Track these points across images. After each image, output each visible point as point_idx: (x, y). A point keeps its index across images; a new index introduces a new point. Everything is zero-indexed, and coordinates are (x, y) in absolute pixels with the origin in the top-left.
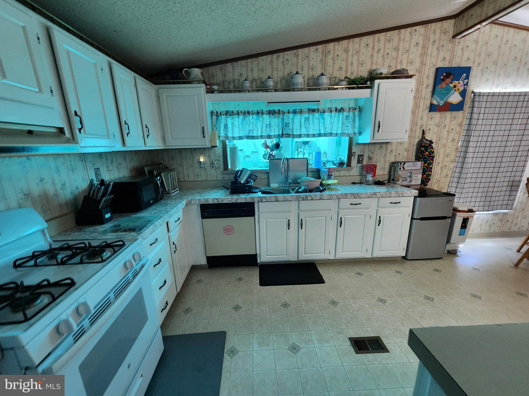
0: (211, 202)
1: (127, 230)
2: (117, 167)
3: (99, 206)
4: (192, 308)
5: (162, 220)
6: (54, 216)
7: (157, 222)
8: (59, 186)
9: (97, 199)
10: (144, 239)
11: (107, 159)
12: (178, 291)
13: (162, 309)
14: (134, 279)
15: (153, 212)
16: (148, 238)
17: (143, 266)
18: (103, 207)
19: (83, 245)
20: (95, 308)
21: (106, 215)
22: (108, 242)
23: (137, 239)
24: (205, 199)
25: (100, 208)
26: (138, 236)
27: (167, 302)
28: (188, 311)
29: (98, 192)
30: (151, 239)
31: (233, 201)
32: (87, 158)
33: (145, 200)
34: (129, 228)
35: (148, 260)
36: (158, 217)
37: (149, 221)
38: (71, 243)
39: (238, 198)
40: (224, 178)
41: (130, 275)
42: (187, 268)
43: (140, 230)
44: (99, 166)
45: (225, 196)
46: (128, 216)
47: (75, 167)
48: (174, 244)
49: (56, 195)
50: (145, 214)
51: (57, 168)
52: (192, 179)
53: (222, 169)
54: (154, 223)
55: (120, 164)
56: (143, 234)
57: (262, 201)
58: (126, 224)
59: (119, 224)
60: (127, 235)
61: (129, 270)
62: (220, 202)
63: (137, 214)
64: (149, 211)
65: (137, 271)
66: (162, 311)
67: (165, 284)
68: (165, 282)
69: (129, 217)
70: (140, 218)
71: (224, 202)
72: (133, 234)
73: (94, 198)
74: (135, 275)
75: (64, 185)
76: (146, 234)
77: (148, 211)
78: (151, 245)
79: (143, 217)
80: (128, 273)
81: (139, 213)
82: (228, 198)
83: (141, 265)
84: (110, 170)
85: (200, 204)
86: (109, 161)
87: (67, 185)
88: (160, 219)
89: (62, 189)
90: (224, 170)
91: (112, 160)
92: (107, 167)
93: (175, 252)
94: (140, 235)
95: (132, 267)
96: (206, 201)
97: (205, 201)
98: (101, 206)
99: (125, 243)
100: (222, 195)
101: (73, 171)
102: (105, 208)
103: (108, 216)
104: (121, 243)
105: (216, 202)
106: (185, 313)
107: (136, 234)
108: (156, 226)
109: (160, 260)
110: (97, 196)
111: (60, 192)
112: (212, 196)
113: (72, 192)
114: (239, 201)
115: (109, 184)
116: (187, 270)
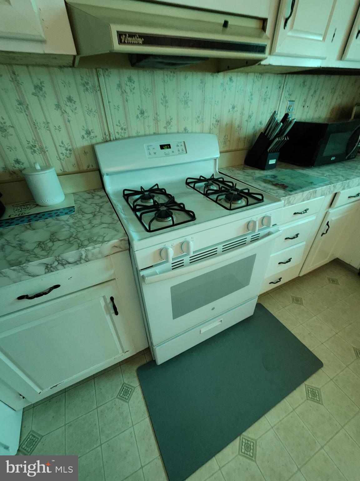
1: (278, 184)
2: (317, 102)
3: (268, 148)
4: (304, 301)
5: (330, 189)
6: (231, 149)
7: (320, 188)
8: (246, 117)
9: (270, 140)
10: (289, 203)
11: (310, 89)
12: (301, 275)
13: (272, 282)
14: (251, 243)
15: (327, 174)
16: (296, 205)
17: (269, 234)
18: (272, 151)
19: (231, 184)
20: (194, 252)
21: (270, 161)
22: (251, 191)
23: (279, 200)
25: (268, 150)
26: (283, 196)
27: (281, 278)
28: (297, 301)
29: (274, 129)
30: (299, 206)
32: (286, 85)
33: (325, 154)
34: (282, 183)
35: (279, 230)
36: (326, 183)
37: (312, 183)
38: (226, 179)
41: (249, 238)
42: (328, 258)
43: (291, 191)
44: (296, 98)
46: (292, 169)
47: (269, 96)
48: (327, 224)
49: (240, 127)
50: (313, 173)
51: (252, 95)
54: (315, 188)
55: (323, 98)
56: (290, 197)
58: (283, 177)
59: (276, 175)
60: (274, 190)
61: (250, 232)
63: (305, 170)
64: (321, 171)
65: (259, 236)
66: (270, 283)
67: (287, 262)
68: (290, 260)
69: (294, 170)
70: (303, 175)
72: (281, 192)
73: (268, 137)
74: (255, 239)
75: (250, 117)
76: (295, 198)
77: (320, 169)
78: (295, 214)
79: (308, 176)
80: (247, 234)
81: (307, 170)
83: (268, 232)
84: (306, 107)
86: (312, 92)
87: (253, 117)
88: (327, 185)
89: (247, 121)
91: (315, 92)
92: (305, 101)
93: (323, 234)
94: (286, 197)
95: (254, 230)
98: (270, 148)
99: (264, 199)
101: (265, 100)
102: (274, 152)
103: (272, 162)
104: (260, 197)
106: (293, 299)
107: (284, 193)
108: (316, 192)
109: (297, 235)
110: (271, 135)
111: (245, 123)
113: (254, 127)
115: (291, 122)
116: (326, 260)
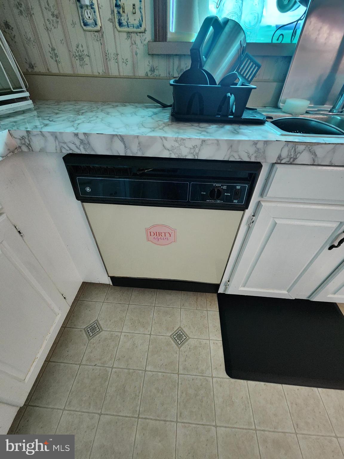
0: (101, 149)
24: (76, 135)
31: (185, 153)
39: (204, 141)
40: (153, 70)
45: (153, 130)
52: (66, 68)
53: (149, 36)
57: (295, 159)
62: (135, 151)
71: (150, 153)
82: (166, 138)
85: (65, 152)
90: (155, 41)
96: (82, 142)
97: (78, 142)
100: (143, 125)
105: (119, 150)
112: (109, 125)
114: (206, 154)
